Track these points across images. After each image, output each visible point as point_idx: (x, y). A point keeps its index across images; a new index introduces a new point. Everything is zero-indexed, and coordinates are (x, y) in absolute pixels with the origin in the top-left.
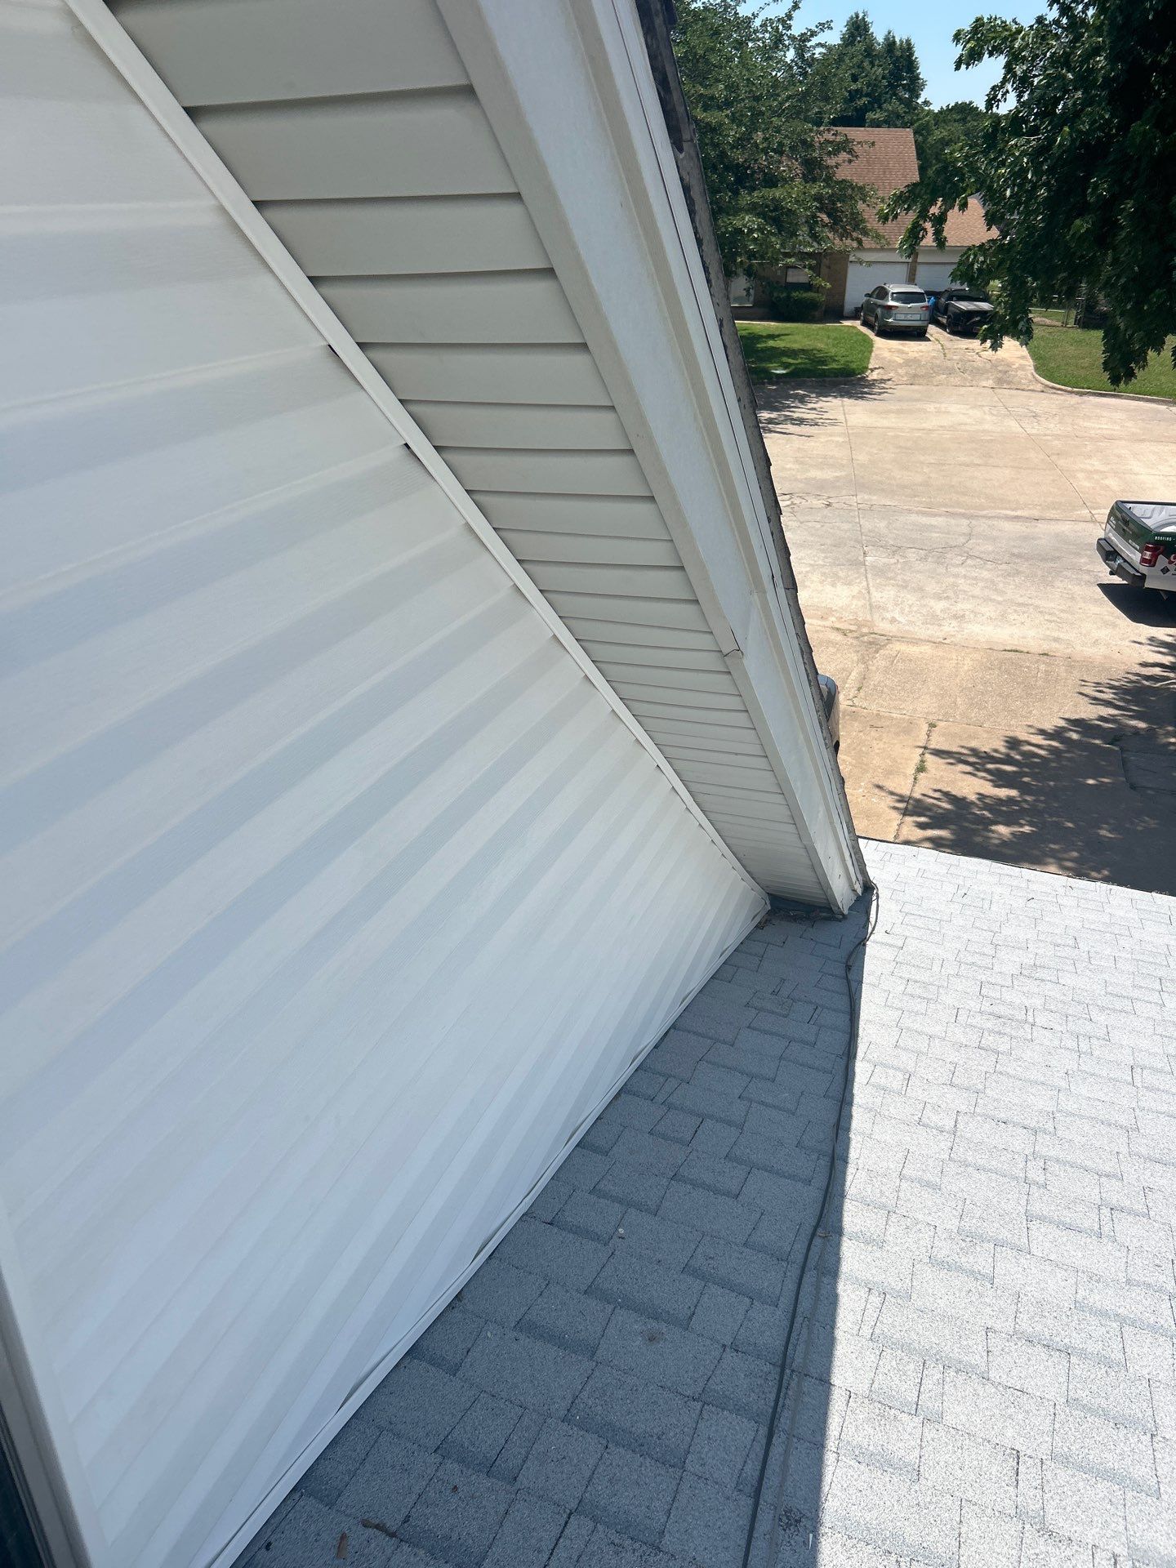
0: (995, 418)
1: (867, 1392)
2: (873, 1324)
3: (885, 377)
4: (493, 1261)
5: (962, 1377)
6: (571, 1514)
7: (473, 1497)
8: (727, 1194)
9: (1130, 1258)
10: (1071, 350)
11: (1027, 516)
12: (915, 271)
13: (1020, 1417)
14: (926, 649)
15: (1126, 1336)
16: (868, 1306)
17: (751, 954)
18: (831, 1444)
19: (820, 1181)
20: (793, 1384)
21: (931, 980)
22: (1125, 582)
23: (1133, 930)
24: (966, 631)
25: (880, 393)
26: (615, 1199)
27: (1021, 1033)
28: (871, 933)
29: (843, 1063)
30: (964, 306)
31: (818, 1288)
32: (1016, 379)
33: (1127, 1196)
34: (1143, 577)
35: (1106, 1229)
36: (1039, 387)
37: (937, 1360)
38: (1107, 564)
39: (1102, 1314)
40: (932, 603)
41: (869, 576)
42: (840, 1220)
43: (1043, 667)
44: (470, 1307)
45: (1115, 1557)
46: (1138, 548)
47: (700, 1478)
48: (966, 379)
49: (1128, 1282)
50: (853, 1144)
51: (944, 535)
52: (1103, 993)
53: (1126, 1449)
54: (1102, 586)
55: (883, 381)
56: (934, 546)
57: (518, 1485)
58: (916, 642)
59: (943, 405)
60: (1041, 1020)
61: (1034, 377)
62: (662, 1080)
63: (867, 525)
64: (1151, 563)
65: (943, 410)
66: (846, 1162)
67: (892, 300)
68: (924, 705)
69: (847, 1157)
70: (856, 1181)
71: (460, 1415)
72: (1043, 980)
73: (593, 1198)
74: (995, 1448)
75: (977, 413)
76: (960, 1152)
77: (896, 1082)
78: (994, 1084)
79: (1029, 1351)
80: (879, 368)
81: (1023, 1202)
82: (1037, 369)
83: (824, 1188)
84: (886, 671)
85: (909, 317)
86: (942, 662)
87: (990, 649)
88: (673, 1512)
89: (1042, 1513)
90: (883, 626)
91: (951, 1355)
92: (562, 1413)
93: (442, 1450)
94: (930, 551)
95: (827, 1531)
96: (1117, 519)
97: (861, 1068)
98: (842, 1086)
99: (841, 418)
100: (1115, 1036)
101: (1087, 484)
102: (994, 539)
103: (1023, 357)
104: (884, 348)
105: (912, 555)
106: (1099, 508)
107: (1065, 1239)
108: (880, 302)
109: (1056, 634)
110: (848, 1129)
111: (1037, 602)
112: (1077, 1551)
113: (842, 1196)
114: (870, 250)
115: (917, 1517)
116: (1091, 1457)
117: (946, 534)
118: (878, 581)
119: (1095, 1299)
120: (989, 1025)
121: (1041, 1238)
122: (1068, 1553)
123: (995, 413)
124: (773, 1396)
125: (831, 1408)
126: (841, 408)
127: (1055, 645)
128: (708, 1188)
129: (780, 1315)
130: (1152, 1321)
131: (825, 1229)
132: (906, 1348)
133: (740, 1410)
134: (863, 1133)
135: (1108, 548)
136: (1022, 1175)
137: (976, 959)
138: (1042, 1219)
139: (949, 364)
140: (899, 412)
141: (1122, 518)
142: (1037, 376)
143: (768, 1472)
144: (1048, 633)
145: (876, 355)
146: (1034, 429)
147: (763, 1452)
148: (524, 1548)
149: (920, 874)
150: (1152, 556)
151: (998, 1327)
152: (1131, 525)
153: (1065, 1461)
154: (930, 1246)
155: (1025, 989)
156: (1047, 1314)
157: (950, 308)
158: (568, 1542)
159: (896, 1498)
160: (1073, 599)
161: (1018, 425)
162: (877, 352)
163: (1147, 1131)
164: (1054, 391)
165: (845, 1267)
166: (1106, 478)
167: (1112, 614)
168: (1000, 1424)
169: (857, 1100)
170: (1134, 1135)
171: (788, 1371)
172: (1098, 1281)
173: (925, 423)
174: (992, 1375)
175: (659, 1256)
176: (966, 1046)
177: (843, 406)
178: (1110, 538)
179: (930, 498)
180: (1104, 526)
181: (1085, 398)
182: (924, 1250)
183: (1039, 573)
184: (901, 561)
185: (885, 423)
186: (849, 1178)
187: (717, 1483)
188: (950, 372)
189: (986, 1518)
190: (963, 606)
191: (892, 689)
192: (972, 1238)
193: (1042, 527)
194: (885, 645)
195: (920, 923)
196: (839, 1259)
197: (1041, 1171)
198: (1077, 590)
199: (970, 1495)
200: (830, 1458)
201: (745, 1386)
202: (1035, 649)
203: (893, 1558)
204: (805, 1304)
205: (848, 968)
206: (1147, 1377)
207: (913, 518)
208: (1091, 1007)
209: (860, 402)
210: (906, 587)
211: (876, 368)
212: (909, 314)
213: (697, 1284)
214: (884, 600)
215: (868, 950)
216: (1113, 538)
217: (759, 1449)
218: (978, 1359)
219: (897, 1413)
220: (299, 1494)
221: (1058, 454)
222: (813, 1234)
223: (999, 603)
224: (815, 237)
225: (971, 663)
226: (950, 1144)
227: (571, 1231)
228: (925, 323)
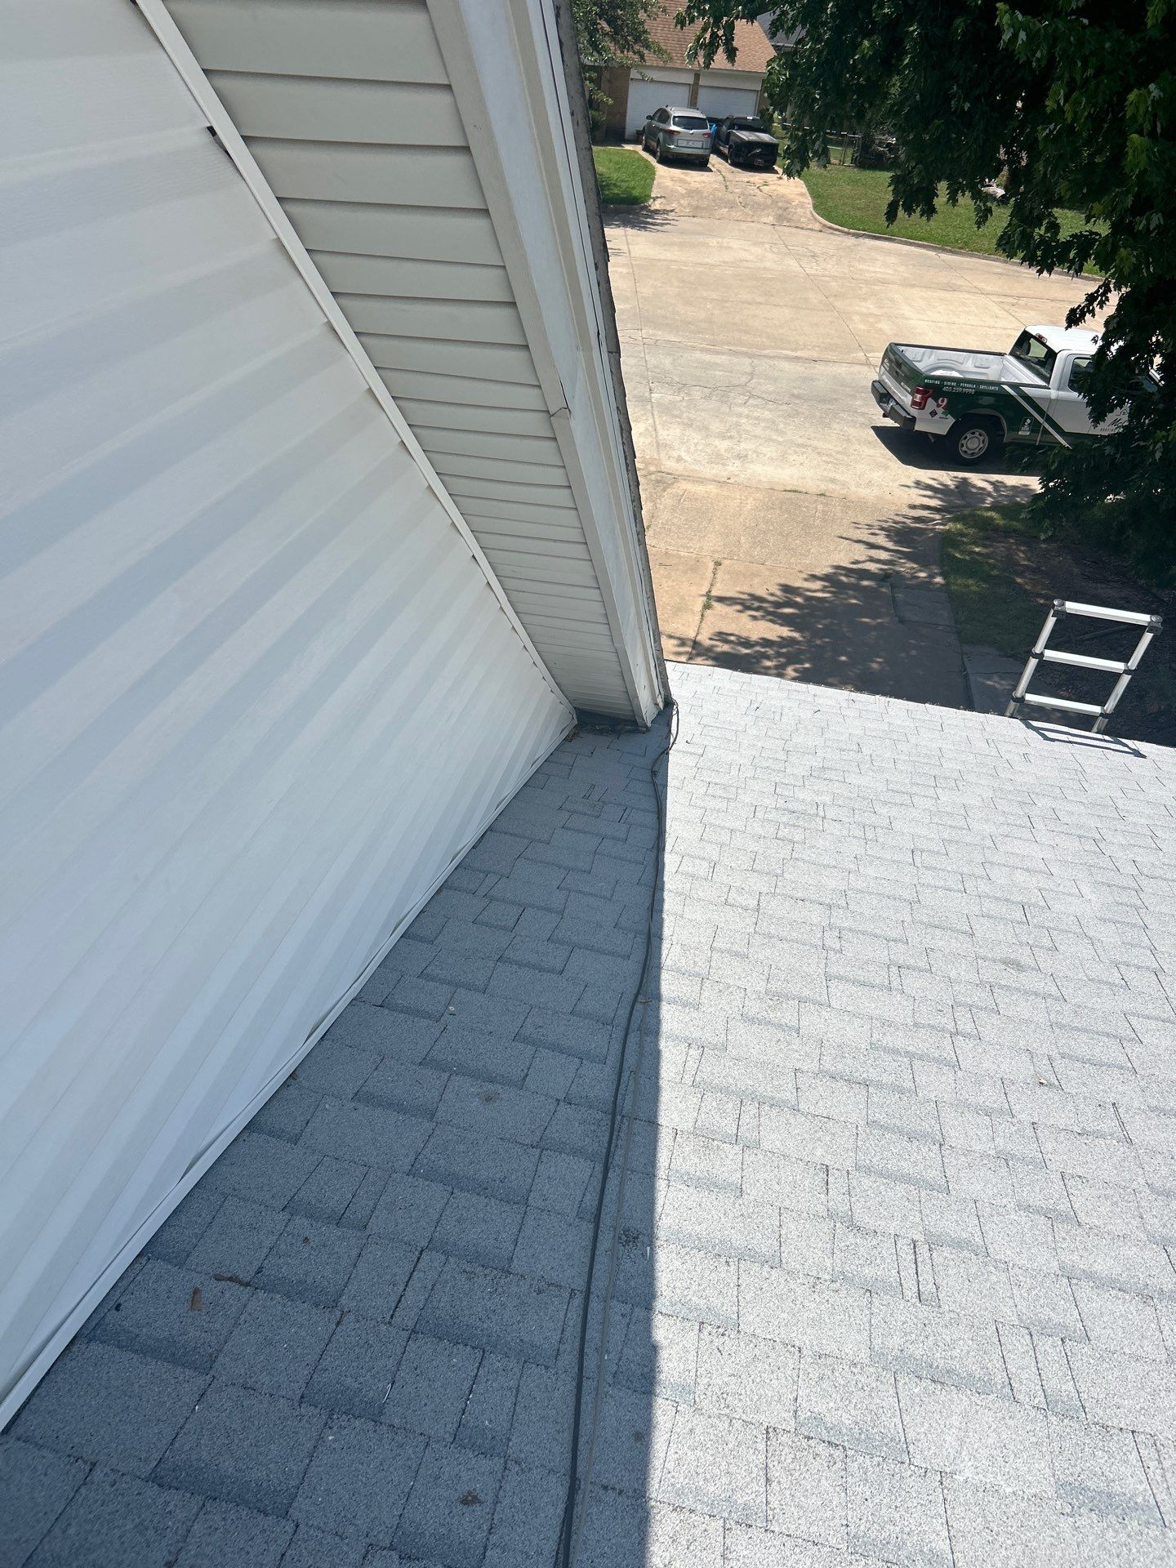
0: (775, 255)
1: (692, 1129)
2: (694, 1073)
3: (668, 208)
4: (326, 1042)
5: (775, 1111)
6: (422, 1251)
7: (324, 1246)
8: (552, 971)
9: (916, 1005)
10: (848, 189)
11: (807, 357)
12: (697, 93)
13: (828, 1138)
14: (712, 489)
15: (915, 1067)
16: (689, 1059)
17: (561, 764)
18: (662, 1172)
19: (638, 955)
20: (624, 1127)
21: (730, 782)
22: (897, 425)
23: (909, 737)
24: (748, 470)
25: (662, 225)
26: (443, 981)
27: (813, 825)
28: (673, 744)
29: (653, 855)
30: (745, 136)
31: (641, 1046)
32: (795, 217)
33: (912, 956)
34: (913, 419)
35: (895, 984)
36: (817, 226)
37: (753, 1099)
38: (880, 406)
39: (896, 1052)
40: (717, 442)
41: (655, 413)
42: (658, 988)
43: (820, 507)
44: (305, 1084)
45: (914, 1242)
46: (909, 390)
47: (543, 1211)
48: (747, 214)
49: (916, 1025)
50: (666, 924)
51: (727, 374)
52: (885, 789)
53: (918, 1157)
54: (875, 429)
55: (666, 212)
56: (719, 384)
57: (368, 1232)
58: (701, 481)
59: (726, 240)
60: (831, 813)
61: (813, 216)
62: (482, 875)
63: (652, 361)
64: (921, 405)
65: (725, 245)
66: (661, 939)
67: (674, 124)
68: (710, 544)
69: (661, 935)
70: (671, 954)
71: (305, 1177)
72: (831, 780)
73: (422, 982)
74: (807, 1164)
75: (758, 250)
76: (764, 926)
77: (703, 869)
78: (791, 869)
79: (833, 1085)
80: (661, 197)
81: (822, 966)
82: (815, 207)
83: (642, 961)
84: (673, 509)
85: (691, 144)
86: (726, 501)
87: (772, 489)
88: (520, 1240)
89: (850, 1213)
90: (670, 465)
91: (765, 1093)
92: (407, 1168)
93: (290, 1208)
94: (716, 389)
95: (662, 1243)
96: (890, 361)
97: (670, 860)
98: (654, 874)
99: (624, 248)
100: (897, 825)
101: (862, 327)
102: (775, 380)
103: (802, 195)
104: (665, 175)
105: (697, 393)
106: (873, 351)
107: (860, 993)
108: (662, 126)
109: (832, 475)
110: (661, 911)
111: (815, 443)
112: (881, 1241)
113: (659, 967)
114: (651, 67)
115: (742, 1225)
116: (889, 1167)
117: (729, 372)
118: (664, 419)
119: (888, 1041)
120: (784, 819)
121: (839, 994)
122: (874, 1242)
123: (776, 251)
124: (606, 1139)
125: (660, 1144)
126: (624, 238)
127: (831, 486)
128: (534, 967)
129: (608, 1072)
130: (936, 1055)
131: (645, 996)
132: (725, 1090)
133: (576, 1152)
134: (676, 914)
135: (882, 391)
136: (820, 943)
137: (770, 763)
138: (840, 978)
139: (731, 197)
140: (681, 245)
141: (895, 360)
142: (815, 214)
143: (606, 1200)
144: (825, 474)
145: (658, 184)
146: (813, 268)
147: (600, 1184)
148: (379, 1284)
149: (716, 691)
150: (922, 399)
151: (805, 1068)
152: (903, 367)
153: (869, 1171)
154: (741, 1006)
155: (816, 788)
156: (847, 1055)
157: (732, 137)
158: (422, 1274)
159: (723, 1211)
160: (848, 440)
161: (797, 264)
162: (660, 181)
163: (928, 903)
164: (832, 231)
165: (666, 1027)
166: (880, 321)
167: (884, 456)
168: (810, 1146)
169: (667, 886)
170: (916, 906)
171: (619, 1117)
172: (890, 1026)
173: (708, 257)
174: (801, 1107)
175: (490, 1028)
176: (764, 837)
177: (626, 236)
178: (883, 380)
179: (713, 335)
180: (878, 370)
181: (861, 240)
182: (737, 1009)
183: (818, 414)
184: (686, 398)
185: (669, 255)
186: (664, 953)
187: (559, 1214)
188: (732, 206)
189: (802, 1221)
190: (746, 446)
191: (679, 527)
192: (779, 997)
193: (820, 368)
194: (673, 484)
195: (717, 733)
196: (660, 1020)
197: (837, 939)
198: (853, 432)
199: (787, 1203)
200: (661, 1185)
201: (580, 1132)
202: (813, 490)
203: (723, 1260)
204: (631, 1060)
205: (654, 773)
206: (934, 1099)
207: (698, 355)
208: (874, 802)
209: (643, 233)
210: (690, 426)
211: (657, 197)
212: (691, 141)
213: (529, 1050)
214: (670, 437)
215: (671, 758)
216: (887, 380)
217: (596, 1183)
218: (788, 1095)
219: (720, 1143)
220: (146, 1258)
221: (835, 296)
222: (635, 1001)
223: (780, 443)
224: (594, 45)
225: (754, 502)
226: (754, 920)
227: (402, 1011)
228: (706, 152)
